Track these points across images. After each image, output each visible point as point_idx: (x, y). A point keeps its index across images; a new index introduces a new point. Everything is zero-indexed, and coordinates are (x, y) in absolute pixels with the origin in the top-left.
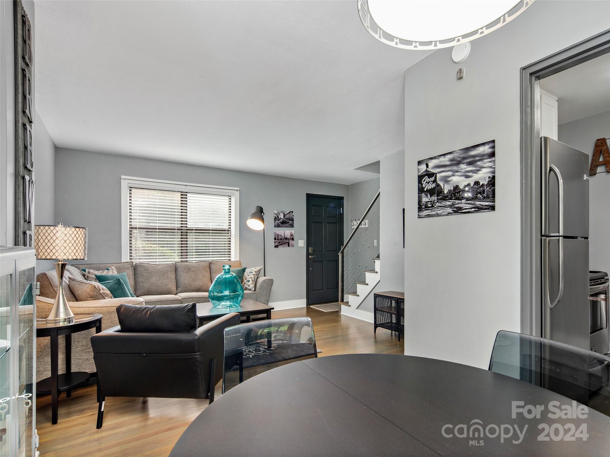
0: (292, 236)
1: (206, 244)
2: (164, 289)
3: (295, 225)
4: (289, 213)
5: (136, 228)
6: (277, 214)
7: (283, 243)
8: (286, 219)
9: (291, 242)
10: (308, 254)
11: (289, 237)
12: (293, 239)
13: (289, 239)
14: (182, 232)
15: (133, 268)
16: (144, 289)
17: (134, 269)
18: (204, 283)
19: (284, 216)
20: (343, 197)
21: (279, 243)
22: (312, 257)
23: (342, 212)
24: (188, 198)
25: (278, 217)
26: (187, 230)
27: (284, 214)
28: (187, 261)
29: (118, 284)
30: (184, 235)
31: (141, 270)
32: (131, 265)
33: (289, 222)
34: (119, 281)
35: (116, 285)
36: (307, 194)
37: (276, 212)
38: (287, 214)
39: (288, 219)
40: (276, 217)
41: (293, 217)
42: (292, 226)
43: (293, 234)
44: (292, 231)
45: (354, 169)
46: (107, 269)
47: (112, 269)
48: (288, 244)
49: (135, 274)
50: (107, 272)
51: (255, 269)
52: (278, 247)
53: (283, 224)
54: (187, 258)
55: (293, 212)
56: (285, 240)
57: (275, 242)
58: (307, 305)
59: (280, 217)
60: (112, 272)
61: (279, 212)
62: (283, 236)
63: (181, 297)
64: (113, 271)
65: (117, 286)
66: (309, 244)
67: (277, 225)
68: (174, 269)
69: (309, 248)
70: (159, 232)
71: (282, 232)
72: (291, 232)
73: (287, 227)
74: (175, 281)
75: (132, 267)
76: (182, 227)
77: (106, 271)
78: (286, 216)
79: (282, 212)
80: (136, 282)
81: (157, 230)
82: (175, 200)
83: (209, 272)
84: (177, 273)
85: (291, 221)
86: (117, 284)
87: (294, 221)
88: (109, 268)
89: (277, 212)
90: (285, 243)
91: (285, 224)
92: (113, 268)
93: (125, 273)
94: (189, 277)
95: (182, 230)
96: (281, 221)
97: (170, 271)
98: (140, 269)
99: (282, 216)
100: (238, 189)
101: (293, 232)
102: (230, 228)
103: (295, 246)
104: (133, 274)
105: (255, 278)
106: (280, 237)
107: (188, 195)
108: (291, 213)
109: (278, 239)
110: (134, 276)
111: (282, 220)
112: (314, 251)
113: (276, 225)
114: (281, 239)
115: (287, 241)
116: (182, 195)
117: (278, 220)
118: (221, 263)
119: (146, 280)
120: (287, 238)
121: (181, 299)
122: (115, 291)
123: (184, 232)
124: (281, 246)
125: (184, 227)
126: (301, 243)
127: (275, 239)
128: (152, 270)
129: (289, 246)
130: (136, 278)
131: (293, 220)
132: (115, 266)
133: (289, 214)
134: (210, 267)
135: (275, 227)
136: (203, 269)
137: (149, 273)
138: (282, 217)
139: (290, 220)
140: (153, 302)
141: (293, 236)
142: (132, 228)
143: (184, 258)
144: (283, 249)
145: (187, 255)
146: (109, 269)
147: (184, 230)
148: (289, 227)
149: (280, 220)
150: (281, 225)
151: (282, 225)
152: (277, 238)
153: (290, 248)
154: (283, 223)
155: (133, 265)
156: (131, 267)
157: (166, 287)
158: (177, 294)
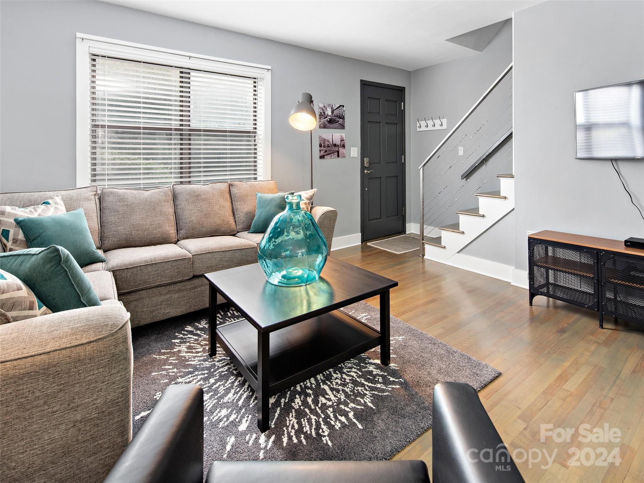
0: (342, 141)
1: (220, 154)
2: (156, 235)
3: (346, 125)
4: (339, 107)
5: (103, 126)
6: (322, 109)
7: (331, 152)
8: (335, 116)
9: (341, 150)
10: (363, 168)
11: (338, 143)
12: (344, 146)
13: (338, 146)
14: (181, 135)
15: (97, 197)
16: (118, 236)
17: (100, 199)
18: (223, 220)
19: (332, 112)
20: (405, 87)
21: (326, 151)
22: (369, 172)
23: (403, 109)
24: (191, 78)
25: (324, 113)
26: (190, 130)
27: (332, 108)
28: (189, 182)
29: (54, 263)
30: (186, 139)
31: (112, 201)
32: (93, 191)
33: (338, 121)
34: (56, 254)
35: (48, 266)
36: (361, 81)
37: (321, 105)
38: (336, 109)
39: (338, 116)
40: (321, 113)
41: (344, 114)
42: (342, 127)
43: (344, 139)
44: (341, 134)
45: (445, 40)
46: (44, 203)
47: (56, 203)
48: (337, 153)
49: (100, 207)
50: (43, 209)
51: (307, 193)
52: (324, 158)
53: (331, 123)
54: (190, 177)
55: (343, 106)
56: (333, 147)
57: (320, 151)
58: (362, 242)
59: (326, 113)
60: (55, 208)
61: (325, 105)
62: (331, 141)
63: (192, 252)
64: (57, 206)
65: (51, 267)
66: (364, 154)
67: (324, 125)
68: (171, 197)
69: (364, 159)
70: (144, 134)
71: (329, 135)
72: (341, 136)
73: (336, 129)
74: (175, 217)
75: (95, 195)
76: (182, 125)
77: (43, 207)
78: (335, 112)
79: (329, 105)
80: (104, 224)
81: (142, 131)
82: (171, 81)
83: (229, 200)
84: (177, 203)
85: (341, 120)
86: (51, 262)
87: (346, 120)
88: (50, 201)
89: (323, 105)
90: (334, 152)
91: (333, 123)
92: (58, 200)
93: (81, 211)
94: (198, 210)
95: (182, 130)
96: (329, 120)
97: (165, 202)
98: (110, 199)
99: (329, 112)
100: (270, 67)
101: (343, 135)
102: (256, 128)
103: (346, 157)
104: (98, 209)
105: (307, 208)
106: (327, 143)
107: (191, 74)
108: (341, 108)
109: (324, 147)
110: (99, 211)
111: (329, 117)
112: (370, 163)
113: (322, 125)
114: (328, 146)
115: (337, 149)
116: (181, 72)
117: (325, 118)
118: (247, 184)
119: (123, 220)
120: (336, 144)
121: (190, 256)
122: (46, 280)
123: (186, 135)
124: (329, 157)
125: (186, 125)
126: (354, 152)
127: (320, 146)
128: (133, 200)
129: (338, 156)
130: (104, 216)
131: (343, 118)
132: (62, 196)
133: (339, 109)
134: (230, 190)
135: (320, 128)
136: (221, 195)
137: (127, 205)
138: (330, 114)
139: (340, 118)
140: (139, 268)
141: (345, 141)
142: (97, 126)
143: (186, 177)
144: (331, 161)
145: (190, 172)
146: (48, 203)
147: (186, 130)
148: (339, 129)
149: (326, 117)
150: (328, 125)
151: (330, 126)
152: (322, 145)
153: (340, 159)
154: (331, 121)
155: (97, 192)
156: (93, 197)
157: (159, 230)
158: (178, 241)
